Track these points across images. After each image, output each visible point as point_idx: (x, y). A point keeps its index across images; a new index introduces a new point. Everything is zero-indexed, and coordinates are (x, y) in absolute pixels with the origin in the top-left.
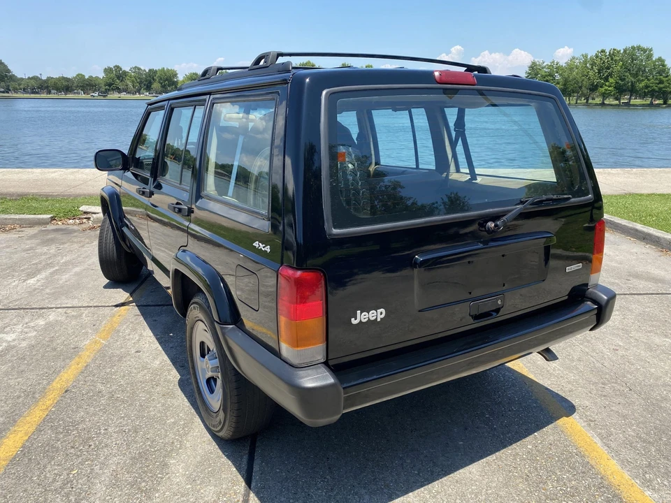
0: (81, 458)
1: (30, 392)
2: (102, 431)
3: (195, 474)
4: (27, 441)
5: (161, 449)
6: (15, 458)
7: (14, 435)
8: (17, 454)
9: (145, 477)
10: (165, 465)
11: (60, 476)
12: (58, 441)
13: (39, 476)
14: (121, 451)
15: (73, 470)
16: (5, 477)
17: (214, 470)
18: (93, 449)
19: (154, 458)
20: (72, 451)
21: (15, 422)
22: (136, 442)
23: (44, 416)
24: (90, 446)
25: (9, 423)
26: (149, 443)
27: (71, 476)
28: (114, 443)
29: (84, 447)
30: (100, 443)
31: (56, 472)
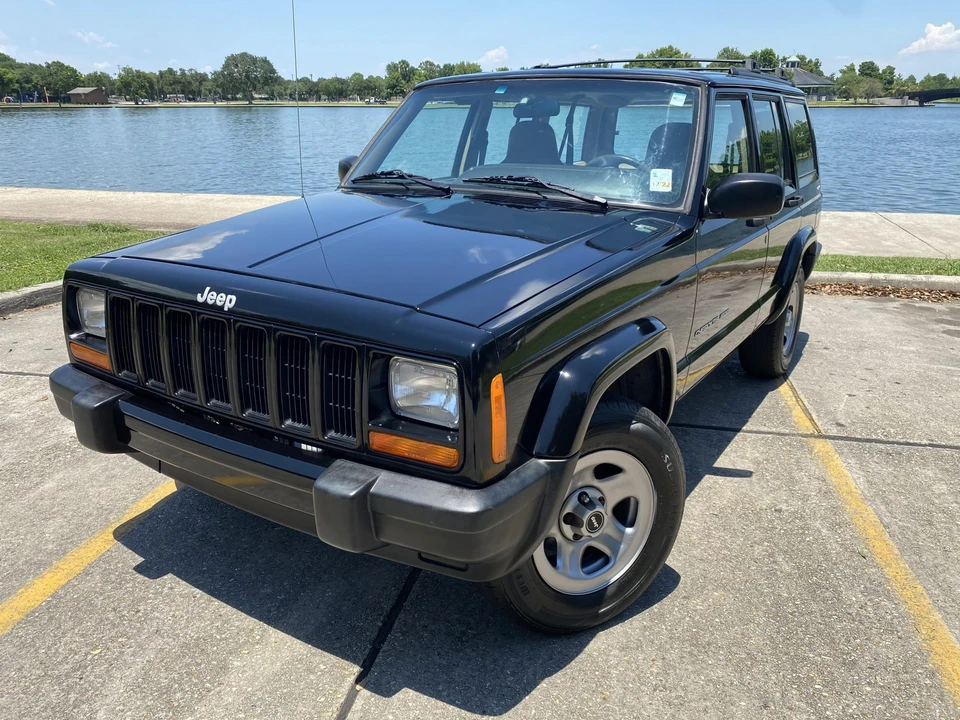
0: (116, 630)
1: (106, 510)
2: (166, 590)
3: (259, 694)
4: (63, 587)
5: (231, 637)
6: (33, 612)
7: (52, 574)
8: (40, 605)
9: (187, 682)
10: (224, 668)
11: (76, 654)
12: (101, 594)
13: (49, 648)
14: (174, 630)
15: (96, 648)
16: (6, 641)
17: (291, 693)
18: (140, 617)
19: (214, 652)
20: (111, 616)
21: (65, 553)
22: (201, 617)
23: (104, 551)
24: (139, 611)
25: (57, 554)
26: (218, 624)
27: (90, 657)
28: (171, 613)
29: (128, 612)
30: (152, 611)
31: (73, 646)
